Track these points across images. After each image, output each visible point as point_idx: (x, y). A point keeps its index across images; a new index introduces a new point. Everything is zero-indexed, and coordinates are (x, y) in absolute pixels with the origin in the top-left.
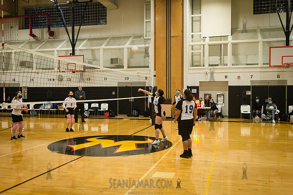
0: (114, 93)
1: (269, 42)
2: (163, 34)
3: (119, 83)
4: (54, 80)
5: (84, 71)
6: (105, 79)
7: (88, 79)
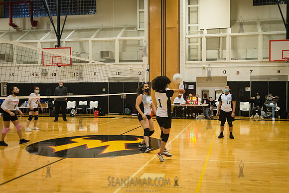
1: (269, 36)
2: (157, 26)
3: (110, 78)
4: (37, 75)
5: (71, 65)
6: (95, 74)
7: (76, 74)
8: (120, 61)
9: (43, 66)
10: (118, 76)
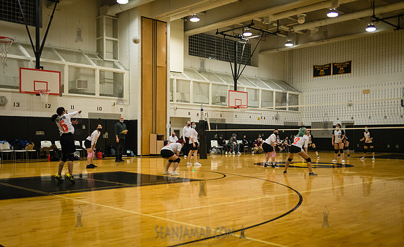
0: (84, 127)
2: (149, 62)
3: (90, 114)
5: (60, 95)
6: (72, 107)
7: (48, 106)
8: (100, 95)
9: (20, 92)
10: (99, 112)
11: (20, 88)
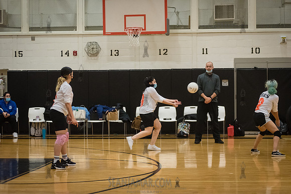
0: (225, 83)
3: (236, 61)
4: (75, 53)
5: (167, 33)
6: (205, 51)
7: (163, 53)
8: (258, 26)
9: (104, 34)
10: (255, 56)
11: (103, 28)
